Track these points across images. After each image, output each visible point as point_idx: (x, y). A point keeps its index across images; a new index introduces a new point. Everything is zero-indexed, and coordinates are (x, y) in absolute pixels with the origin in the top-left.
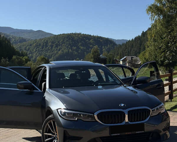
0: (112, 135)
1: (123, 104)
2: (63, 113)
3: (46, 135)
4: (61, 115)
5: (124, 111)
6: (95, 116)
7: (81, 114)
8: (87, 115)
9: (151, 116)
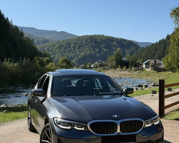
1: (116, 116)
2: (59, 122)
3: (44, 142)
4: (57, 124)
5: (116, 122)
6: (88, 126)
7: (75, 123)
8: (81, 125)
9: (144, 127)
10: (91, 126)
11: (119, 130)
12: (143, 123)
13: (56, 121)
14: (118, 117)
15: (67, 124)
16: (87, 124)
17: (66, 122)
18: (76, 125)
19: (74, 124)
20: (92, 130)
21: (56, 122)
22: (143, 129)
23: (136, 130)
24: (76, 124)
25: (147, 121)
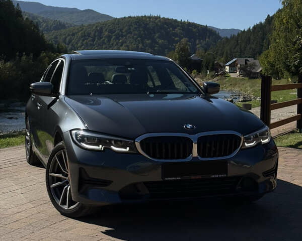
0: (166, 179)
3: (53, 177)
4: (77, 142)
5: (191, 137)
6: (137, 144)
7: (112, 140)
8: (123, 143)
11: (195, 152)
14: (193, 127)
15: (96, 140)
16: (134, 141)
17: (96, 137)
19: (110, 140)
21: (76, 137)
22: (240, 150)
24: (114, 140)
25: (247, 136)
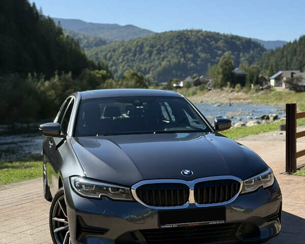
0: (162, 227)
2: (78, 184)
5: (188, 183)
6: (134, 192)
8: (120, 190)
9: (242, 192)
10: (138, 191)
11: (192, 199)
12: (239, 184)
13: (75, 182)
14: (191, 173)
15: (94, 188)
16: (131, 189)
17: (93, 185)
18: (110, 189)
19: (107, 187)
20: (140, 199)
21: (75, 184)
22: (239, 196)
23: (226, 199)
24: (111, 187)
25: (247, 180)
